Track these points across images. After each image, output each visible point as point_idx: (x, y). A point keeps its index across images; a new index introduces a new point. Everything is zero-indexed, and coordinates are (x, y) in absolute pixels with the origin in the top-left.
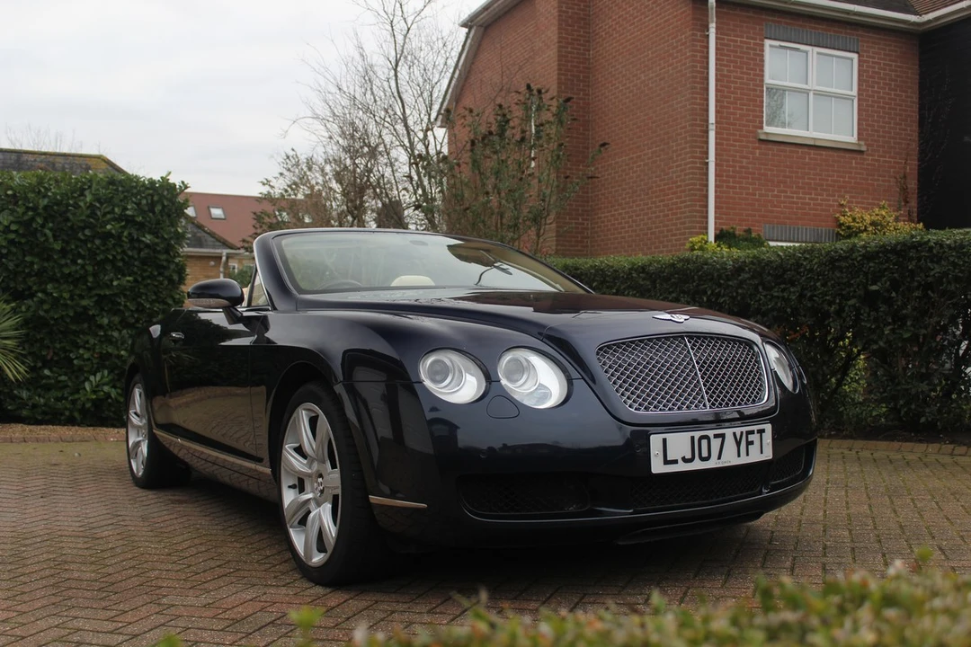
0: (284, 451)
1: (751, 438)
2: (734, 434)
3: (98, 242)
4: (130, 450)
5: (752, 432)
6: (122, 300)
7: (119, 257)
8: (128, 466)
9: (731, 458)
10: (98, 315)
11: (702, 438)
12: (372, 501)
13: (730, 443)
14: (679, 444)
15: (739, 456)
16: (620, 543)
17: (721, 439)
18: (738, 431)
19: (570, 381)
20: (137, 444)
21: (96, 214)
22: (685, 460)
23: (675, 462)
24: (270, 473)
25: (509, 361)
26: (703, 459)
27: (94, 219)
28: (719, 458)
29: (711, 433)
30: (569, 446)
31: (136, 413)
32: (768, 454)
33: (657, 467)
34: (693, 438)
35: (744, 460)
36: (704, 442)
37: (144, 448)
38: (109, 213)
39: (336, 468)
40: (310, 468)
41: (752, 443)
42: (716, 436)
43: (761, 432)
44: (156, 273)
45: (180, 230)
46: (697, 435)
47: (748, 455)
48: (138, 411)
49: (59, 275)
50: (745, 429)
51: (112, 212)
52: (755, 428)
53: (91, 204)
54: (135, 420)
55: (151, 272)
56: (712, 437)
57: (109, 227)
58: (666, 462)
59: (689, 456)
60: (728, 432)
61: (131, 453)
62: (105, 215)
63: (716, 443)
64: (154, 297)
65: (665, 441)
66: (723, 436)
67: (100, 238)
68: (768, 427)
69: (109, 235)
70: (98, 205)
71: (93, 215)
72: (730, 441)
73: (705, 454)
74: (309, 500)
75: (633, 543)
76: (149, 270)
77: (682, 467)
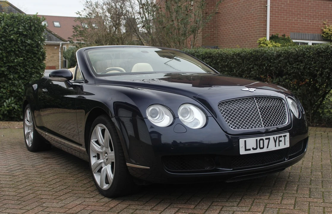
0: (91, 142)
1: (281, 139)
2: (274, 138)
3: (7, 43)
4: (26, 136)
5: (281, 137)
6: (19, 68)
7: (17, 50)
8: (25, 142)
9: (272, 147)
10: (8, 74)
12: (127, 165)
13: (272, 141)
14: (251, 142)
15: (276, 146)
16: (227, 182)
17: (268, 140)
18: (275, 136)
19: (207, 118)
20: (29, 133)
21: (7, 32)
22: (253, 149)
23: (250, 150)
24: (85, 150)
25: (182, 109)
26: (261, 148)
27: (5, 33)
28: (267, 148)
29: (264, 138)
30: (207, 142)
31: (27, 120)
32: (288, 145)
33: (242, 152)
34: (257, 140)
35: (278, 148)
36: (261, 141)
37: (32, 135)
38: (12, 30)
39: (113, 151)
40: (102, 150)
41: (281, 141)
42: (266, 139)
43: (285, 136)
44: (33, 56)
45: (42, 37)
46: (258, 138)
47: (279, 146)
48: (29, 119)
50: (278, 136)
51: (13, 30)
52: (282, 135)
53: (4, 27)
54: (27, 123)
55: (31, 56)
56: (264, 139)
57: (12, 37)
58: (246, 150)
59: (255, 147)
60: (271, 137)
61: (26, 137)
62: (10, 31)
63: (266, 142)
64: (32, 66)
65: (245, 141)
66: (269, 139)
67: (8, 41)
68: (288, 134)
69: (12, 40)
70: (7, 27)
71: (5, 31)
72: (272, 140)
73: (262, 146)
74: (102, 162)
75: (233, 181)
76: (30, 55)
77: (252, 152)
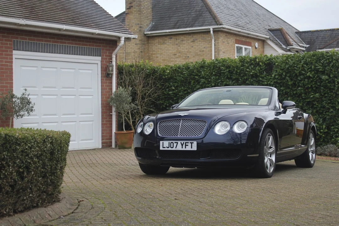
1: (187, 144)
2: (181, 143)
9: (179, 148)
11: (171, 143)
14: (166, 143)
15: (182, 148)
18: (182, 142)
22: (167, 147)
23: (165, 148)
26: (171, 148)
27: (304, 71)
28: (176, 148)
29: (174, 142)
32: (195, 148)
33: (161, 148)
34: (169, 142)
35: (184, 149)
36: (172, 144)
42: (175, 143)
43: (192, 143)
46: (170, 142)
49: (292, 94)
50: (185, 142)
51: (311, 68)
52: (189, 142)
53: (302, 65)
56: (174, 143)
58: (163, 147)
59: (168, 147)
60: (179, 142)
63: (175, 145)
65: (163, 142)
66: (177, 143)
67: (307, 79)
68: (195, 142)
70: (305, 66)
71: (303, 70)
73: (172, 146)
76: (326, 90)
77: (166, 149)
